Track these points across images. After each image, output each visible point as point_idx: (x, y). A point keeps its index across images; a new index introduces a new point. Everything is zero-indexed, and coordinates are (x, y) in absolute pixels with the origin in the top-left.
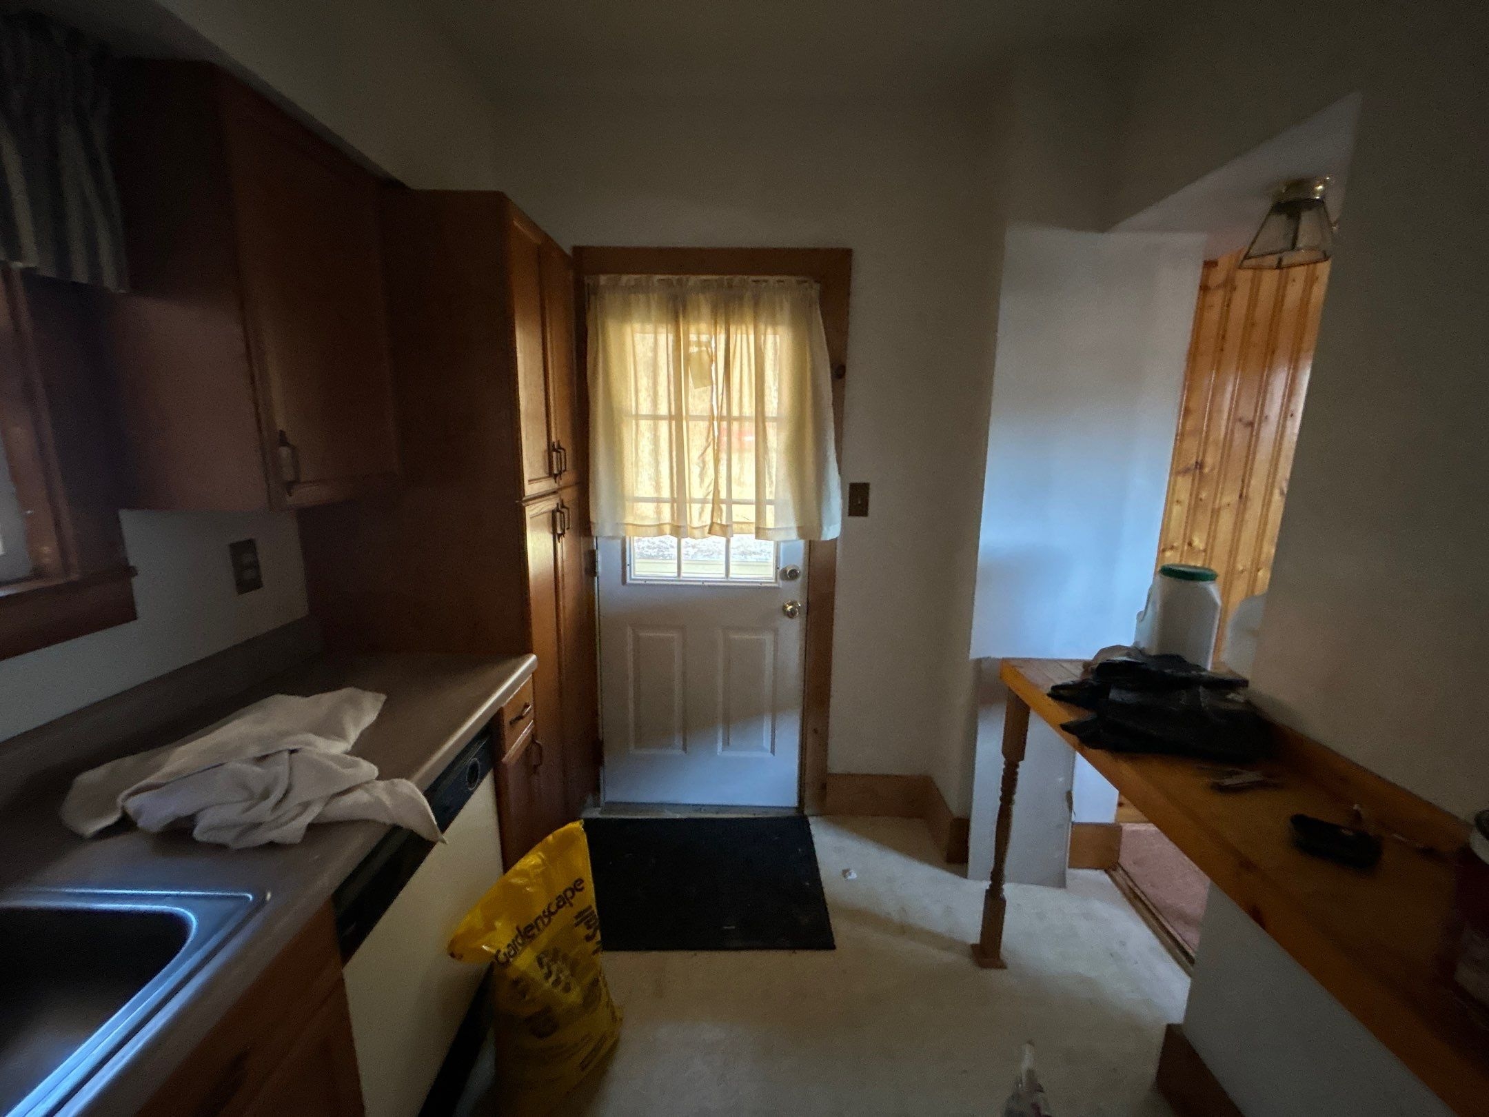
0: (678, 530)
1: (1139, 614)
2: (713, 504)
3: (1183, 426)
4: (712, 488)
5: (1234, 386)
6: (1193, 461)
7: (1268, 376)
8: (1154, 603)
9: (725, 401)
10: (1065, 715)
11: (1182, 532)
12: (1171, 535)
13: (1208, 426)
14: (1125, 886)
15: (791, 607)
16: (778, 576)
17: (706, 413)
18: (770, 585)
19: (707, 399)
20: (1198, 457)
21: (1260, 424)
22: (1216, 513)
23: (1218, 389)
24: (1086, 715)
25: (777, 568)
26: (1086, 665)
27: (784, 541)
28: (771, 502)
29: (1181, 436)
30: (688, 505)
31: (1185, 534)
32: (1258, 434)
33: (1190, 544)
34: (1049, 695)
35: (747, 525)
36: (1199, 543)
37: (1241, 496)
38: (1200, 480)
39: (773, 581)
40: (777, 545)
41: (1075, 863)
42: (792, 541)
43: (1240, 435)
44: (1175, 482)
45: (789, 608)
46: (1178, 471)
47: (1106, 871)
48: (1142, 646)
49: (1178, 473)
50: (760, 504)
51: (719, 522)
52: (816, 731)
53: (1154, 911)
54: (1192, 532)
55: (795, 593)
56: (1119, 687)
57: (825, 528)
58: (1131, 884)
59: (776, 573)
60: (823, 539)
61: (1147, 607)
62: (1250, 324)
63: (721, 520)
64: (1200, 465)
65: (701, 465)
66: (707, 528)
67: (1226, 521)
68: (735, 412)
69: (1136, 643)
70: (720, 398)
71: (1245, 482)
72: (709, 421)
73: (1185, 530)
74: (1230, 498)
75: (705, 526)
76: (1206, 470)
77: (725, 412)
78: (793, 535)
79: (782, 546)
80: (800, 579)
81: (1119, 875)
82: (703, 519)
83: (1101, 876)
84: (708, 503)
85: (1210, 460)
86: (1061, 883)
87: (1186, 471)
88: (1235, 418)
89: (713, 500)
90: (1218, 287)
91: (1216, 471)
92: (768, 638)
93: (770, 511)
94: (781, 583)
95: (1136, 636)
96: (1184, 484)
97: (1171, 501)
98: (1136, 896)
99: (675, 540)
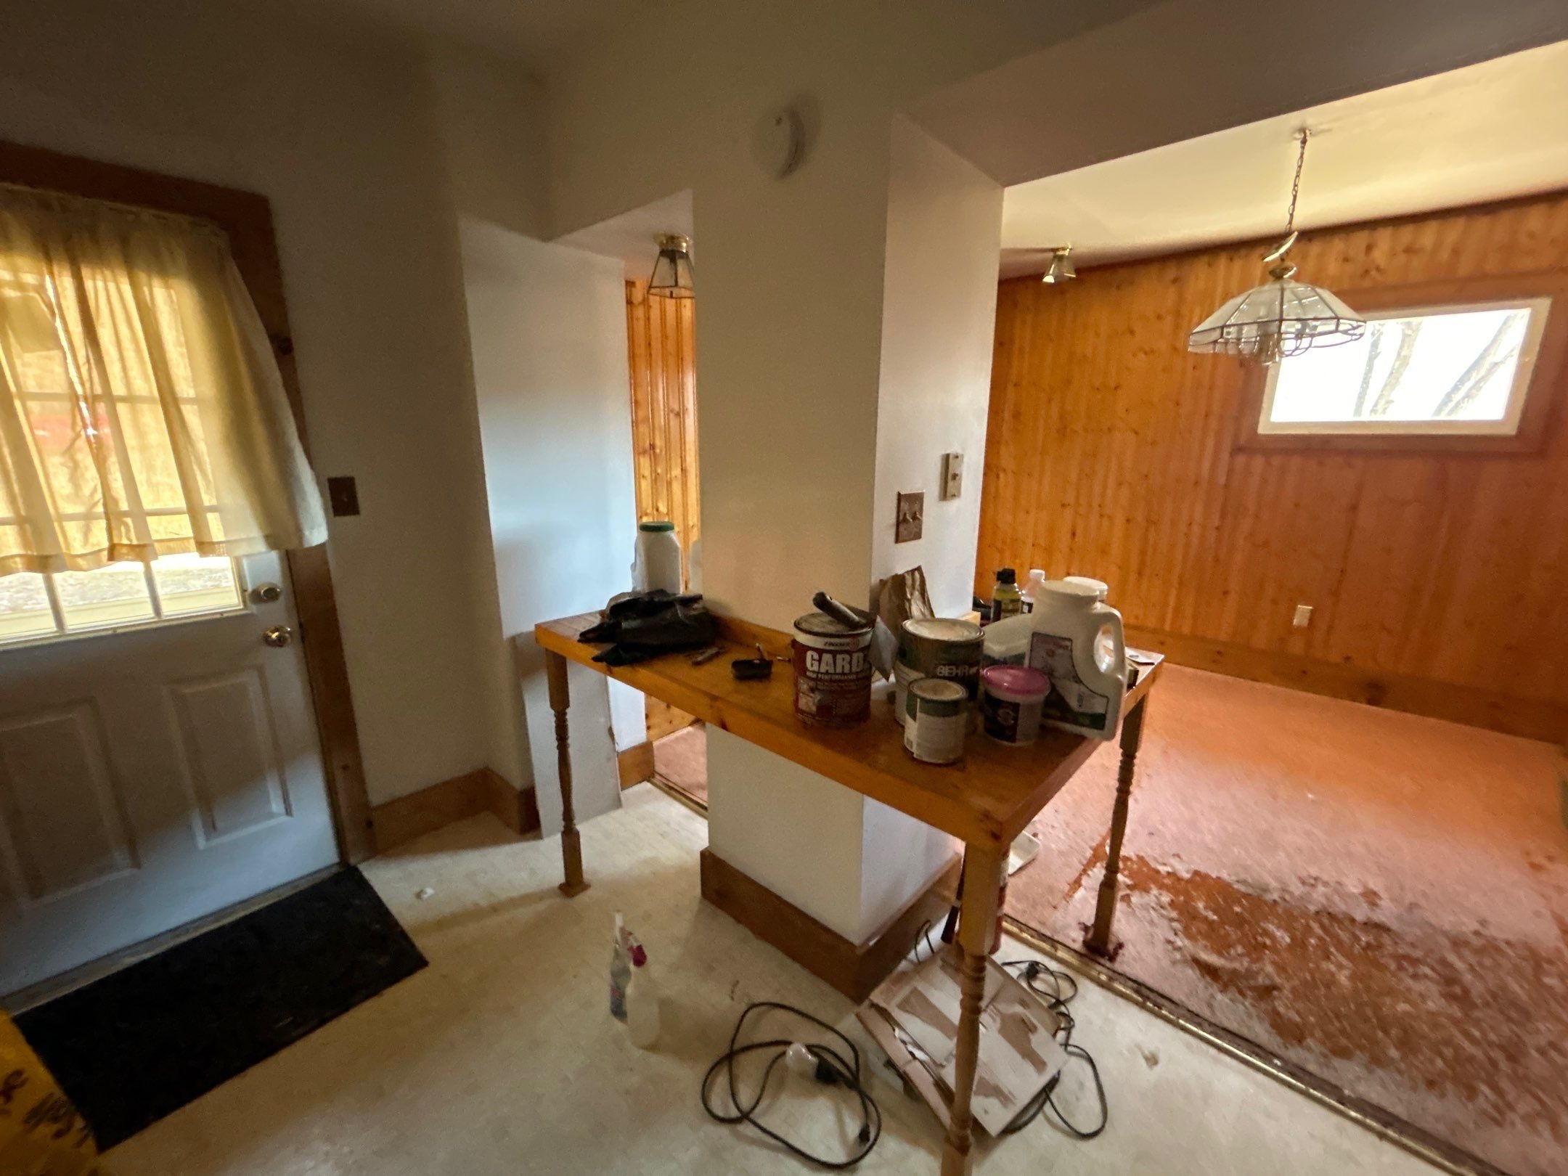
0: (44, 563)
1: (632, 565)
2: (108, 520)
3: (636, 416)
4: (99, 495)
5: (663, 383)
6: (647, 444)
7: (682, 378)
8: (640, 556)
9: (95, 374)
10: (593, 651)
11: (650, 503)
12: (644, 505)
13: (652, 413)
14: (661, 785)
15: (277, 634)
16: (248, 602)
17: (61, 388)
18: (238, 613)
19: (58, 369)
20: (650, 440)
21: (684, 414)
22: (669, 484)
23: (653, 385)
24: (608, 647)
25: (244, 591)
26: (602, 613)
27: (247, 556)
28: (212, 509)
29: (635, 424)
30: (56, 525)
31: (653, 504)
32: (684, 421)
33: (657, 510)
34: (579, 641)
35: (179, 543)
36: (663, 508)
37: (682, 469)
38: (655, 460)
39: (242, 607)
40: (238, 562)
41: (625, 785)
42: (260, 553)
43: (674, 422)
44: (639, 460)
45: (274, 636)
46: (638, 452)
47: (649, 781)
48: (639, 589)
49: (639, 454)
50: (195, 512)
51: (125, 541)
52: (345, 768)
53: (683, 792)
54: (657, 501)
55: (279, 616)
56: (626, 619)
57: (307, 533)
58: (665, 782)
59: (244, 597)
60: (306, 546)
61: (636, 559)
62: (665, 337)
63: (129, 539)
64: (653, 446)
65: (71, 464)
66: (105, 553)
67: (676, 487)
68: (118, 388)
69: (634, 588)
70: (84, 370)
71: (683, 459)
72: (71, 400)
73: (652, 501)
74: (676, 472)
75: (100, 551)
76: (658, 451)
77: (98, 390)
78: (261, 546)
79: (245, 563)
80: (282, 598)
81: (657, 779)
82: (92, 540)
83: (647, 786)
84: (97, 518)
85: (659, 443)
86: (618, 804)
87: (644, 452)
88: (669, 410)
89: (106, 513)
90: (640, 304)
91: (664, 453)
92: (250, 680)
93: (213, 521)
94: (254, 609)
95: (633, 583)
96: (645, 462)
97: (638, 477)
98: (671, 788)
99: (39, 577)
